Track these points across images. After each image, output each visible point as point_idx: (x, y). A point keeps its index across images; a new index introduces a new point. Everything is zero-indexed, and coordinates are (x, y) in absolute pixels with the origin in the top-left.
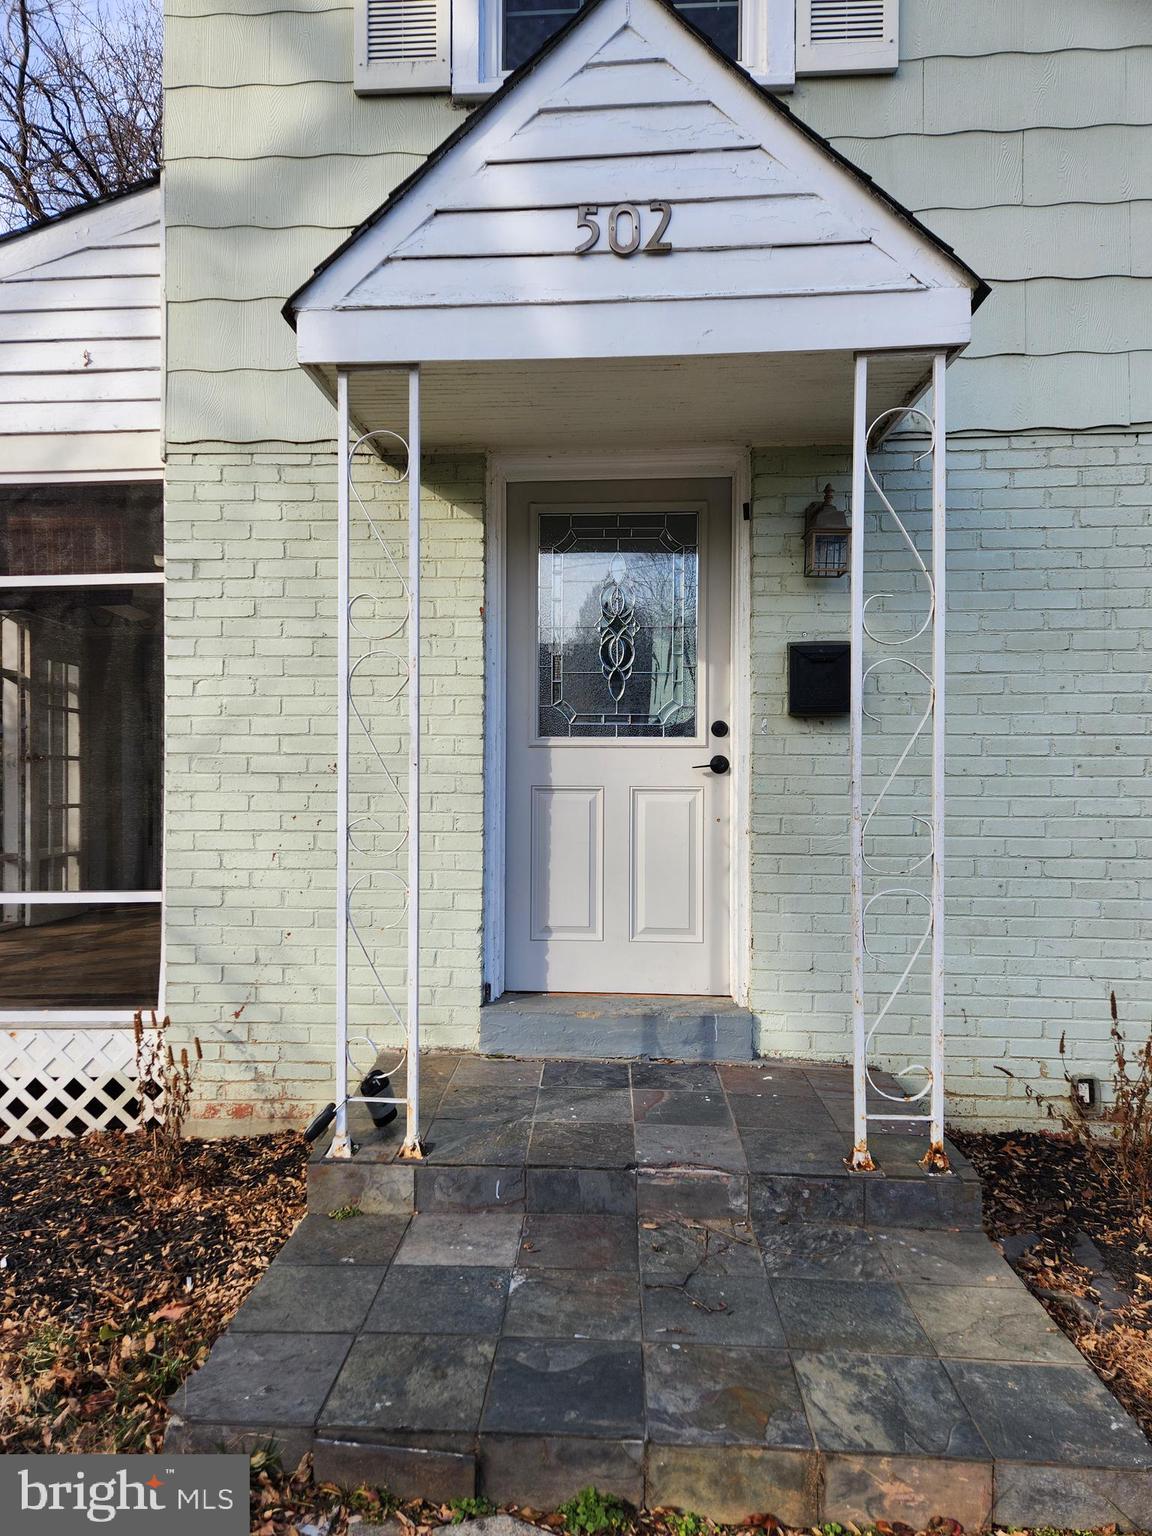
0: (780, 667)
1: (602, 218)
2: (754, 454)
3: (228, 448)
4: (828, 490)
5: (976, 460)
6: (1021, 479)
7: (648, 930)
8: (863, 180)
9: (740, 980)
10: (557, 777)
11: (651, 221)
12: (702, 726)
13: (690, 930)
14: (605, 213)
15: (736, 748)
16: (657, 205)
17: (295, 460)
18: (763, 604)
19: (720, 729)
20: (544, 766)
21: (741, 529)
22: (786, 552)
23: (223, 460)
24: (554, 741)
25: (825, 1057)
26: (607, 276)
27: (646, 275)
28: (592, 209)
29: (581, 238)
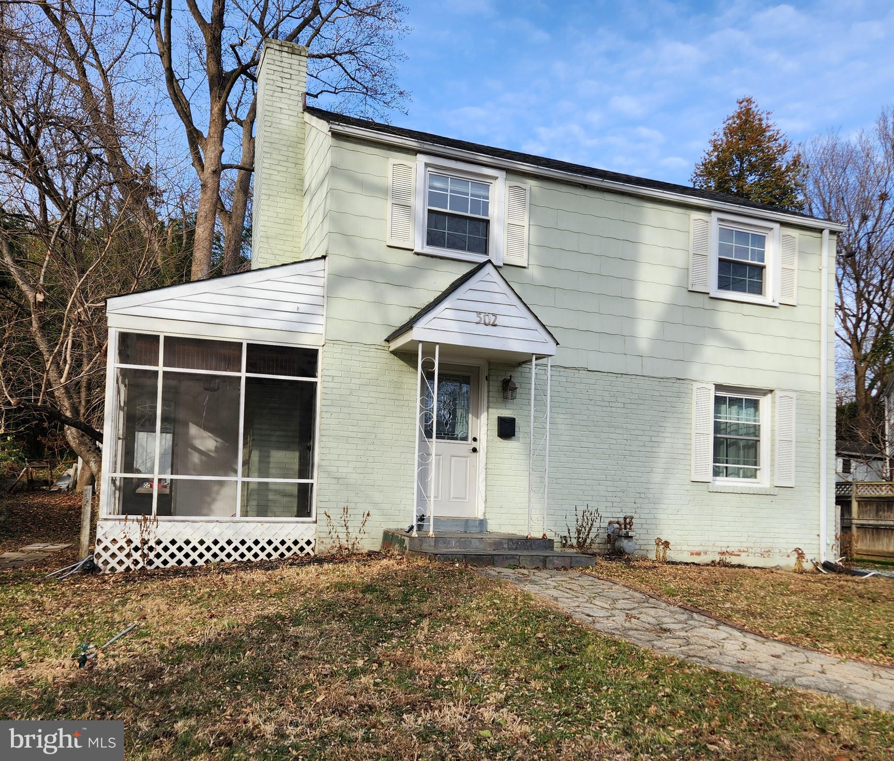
0: (496, 423)
1: (482, 315)
2: (489, 363)
3: (344, 343)
4: (511, 376)
7: (453, 498)
8: (536, 317)
9: (481, 513)
11: (493, 318)
12: (470, 439)
13: (466, 498)
14: (483, 314)
15: (480, 445)
16: (494, 315)
17: (365, 349)
19: (475, 440)
20: (428, 447)
21: (485, 383)
22: (498, 391)
23: (342, 346)
25: (504, 532)
26: (482, 329)
27: (490, 330)
28: (480, 313)
29: (478, 320)
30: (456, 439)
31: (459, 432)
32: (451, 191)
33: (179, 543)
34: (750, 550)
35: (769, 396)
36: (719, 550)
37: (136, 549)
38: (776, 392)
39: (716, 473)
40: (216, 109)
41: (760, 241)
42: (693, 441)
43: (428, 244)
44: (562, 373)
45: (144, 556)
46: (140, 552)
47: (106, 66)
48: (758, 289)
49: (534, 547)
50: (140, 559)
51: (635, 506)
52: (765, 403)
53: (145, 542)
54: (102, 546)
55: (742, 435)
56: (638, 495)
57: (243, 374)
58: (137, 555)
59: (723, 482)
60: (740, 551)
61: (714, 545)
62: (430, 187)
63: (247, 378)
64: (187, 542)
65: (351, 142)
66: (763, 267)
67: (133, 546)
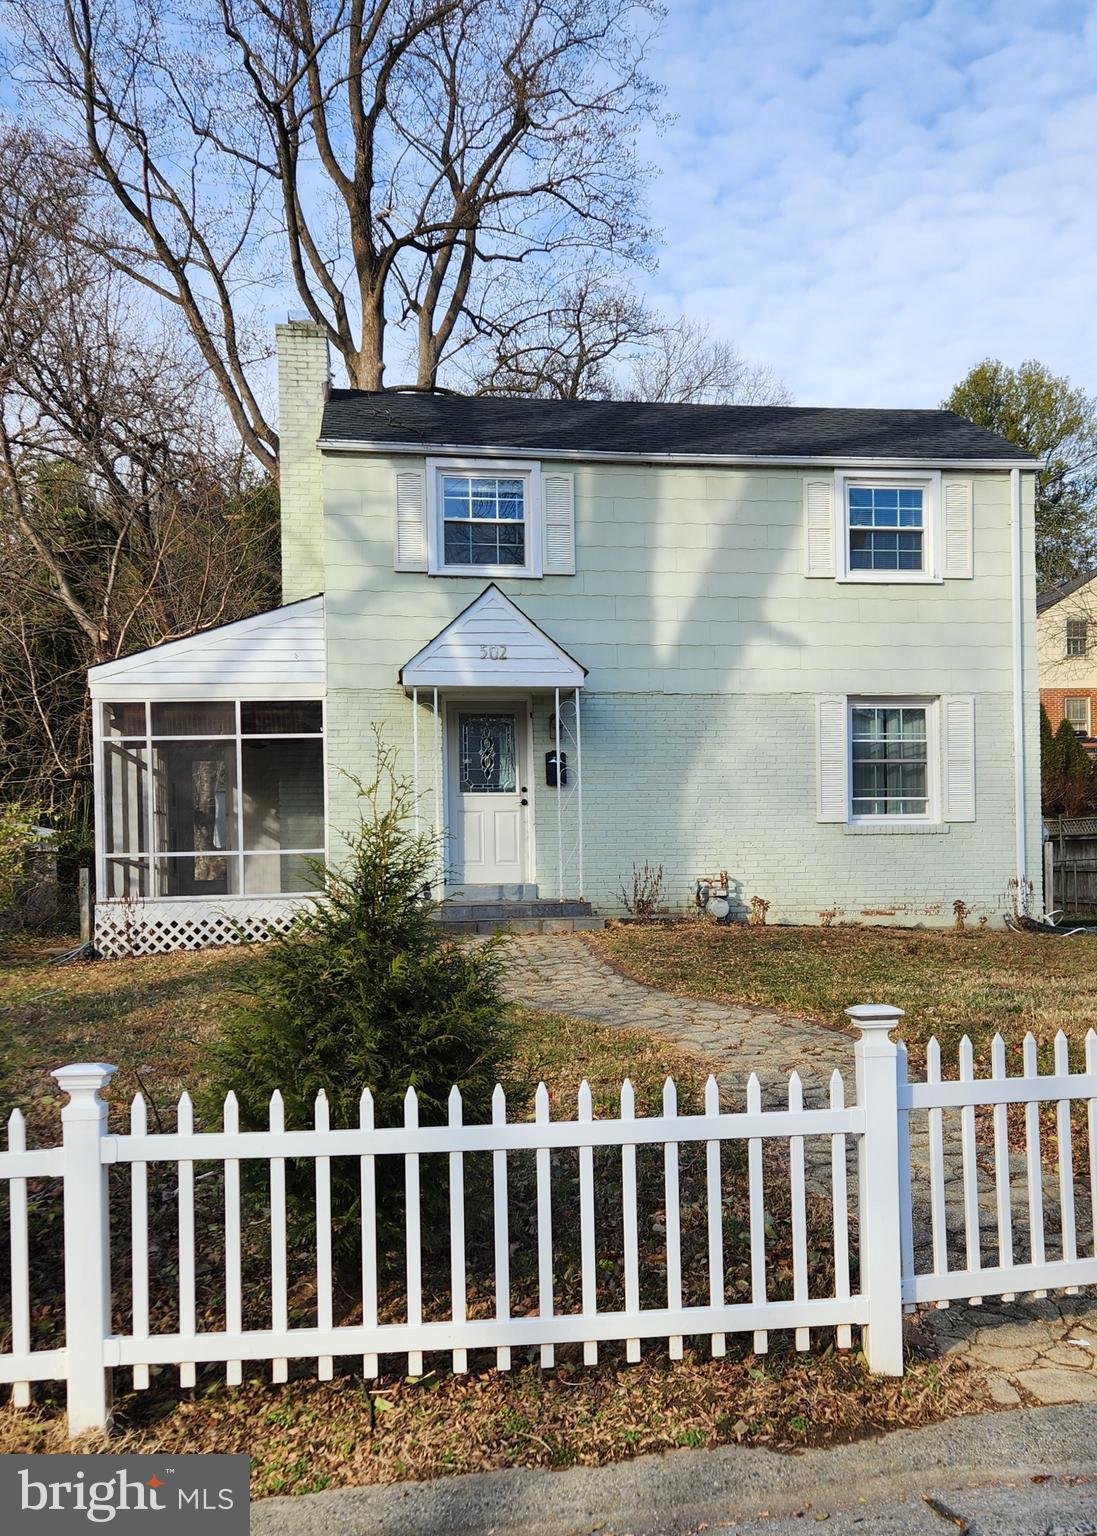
1: (487, 649)
3: (349, 691)
5: (603, 701)
6: (618, 708)
7: (500, 861)
9: (531, 877)
10: (467, 807)
11: (501, 650)
12: (518, 789)
13: (515, 861)
14: (488, 647)
15: (530, 796)
16: (502, 646)
18: (536, 735)
19: (524, 790)
20: (462, 803)
21: (530, 722)
22: (544, 730)
23: (347, 695)
24: (465, 794)
26: (490, 664)
27: (500, 664)
28: (485, 646)
29: (482, 654)
30: (502, 791)
31: (504, 782)
32: (474, 495)
33: (181, 925)
34: (909, 907)
35: (937, 702)
36: (862, 908)
37: (121, 933)
38: (943, 698)
39: (858, 808)
40: (369, 308)
41: (914, 498)
42: (818, 773)
43: (448, 561)
44: (628, 701)
45: (129, 940)
46: (125, 937)
47: (219, 268)
48: (914, 562)
49: (565, 913)
50: (126, 944)
51: (738, 858)
52: (932, 711)
53: (129, 925)
54: (102, 930)
55: (908, 758)
56: (741, 845)
57: (239, 737)
58: (122, 940)
59: (867, 821)
60: (894, 908)
61: (854, 903)
62: (447, 493)
63: (243, 741)
64: (189, 924)
65: (345, 456)
66: (921, 533)
67: (117, 930)
